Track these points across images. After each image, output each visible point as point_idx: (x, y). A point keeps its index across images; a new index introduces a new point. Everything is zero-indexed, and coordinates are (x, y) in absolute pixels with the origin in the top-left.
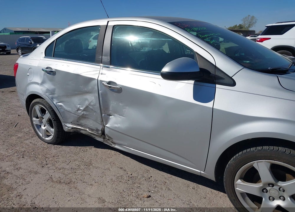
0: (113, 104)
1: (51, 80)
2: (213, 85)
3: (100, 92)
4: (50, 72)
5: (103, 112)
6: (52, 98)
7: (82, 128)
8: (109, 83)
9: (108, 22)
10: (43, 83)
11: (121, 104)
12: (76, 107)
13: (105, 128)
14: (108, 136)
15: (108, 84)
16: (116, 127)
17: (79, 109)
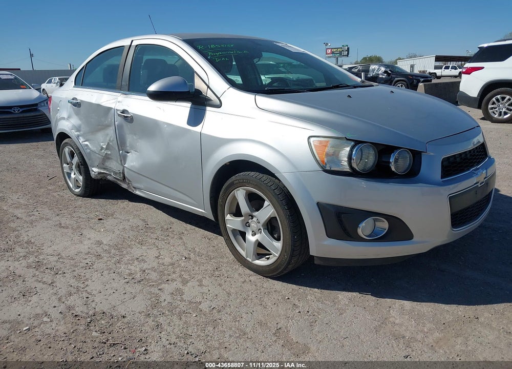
0: (129, 139)
1: (77, 114)
2: (203, 107)
3: (116, 123)
4: (77, 104)
5: (120, 148)
6: (78, 136)
7: (107, 173)
8: (124, 111)
9: (132, 41)
10: (69, 117)
11: (135, 137)
12: (100, 145)
13: (125, 169)
14: (128, 180)
15: (122, 113)
16: (132, 166)
17: (102, 148)
